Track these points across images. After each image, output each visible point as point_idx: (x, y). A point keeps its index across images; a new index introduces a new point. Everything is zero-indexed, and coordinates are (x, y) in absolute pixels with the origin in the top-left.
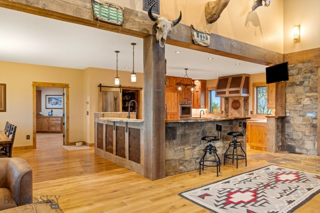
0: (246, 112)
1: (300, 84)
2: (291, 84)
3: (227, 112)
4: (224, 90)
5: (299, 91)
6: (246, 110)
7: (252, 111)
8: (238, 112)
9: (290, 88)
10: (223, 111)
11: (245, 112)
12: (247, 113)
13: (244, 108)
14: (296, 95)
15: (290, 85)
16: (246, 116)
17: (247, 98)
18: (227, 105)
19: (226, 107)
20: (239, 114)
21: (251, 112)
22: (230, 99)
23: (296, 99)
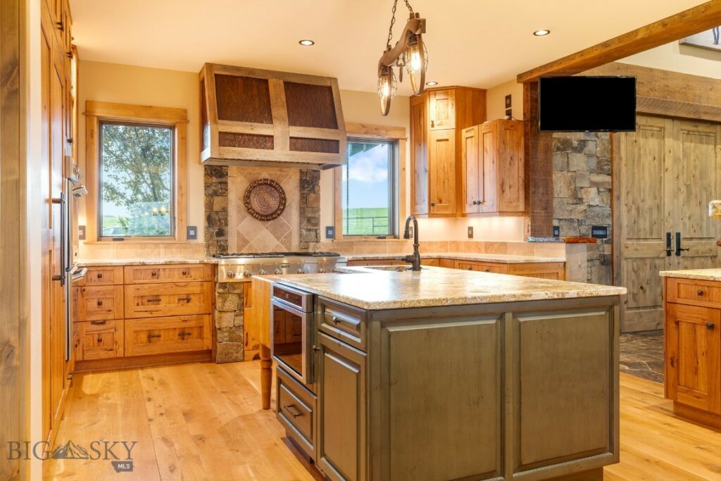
0: (310, 230)
1: (579, 149)
2: (562, 144)
3: (221, 233)
4: (261, 129)
5: (578, 166)
6: (309, 221)
7: (330, 224)
8: (274, 233)
9: (559, 156)
10: (194, 228)
11: (304, 232)
12: (313, 234)
13: (302, 212)
14: (572, 177)
15: (559, 145)
16: (312, 245)
17: (313, 177)
18: (217, 200)
19: (216, 208)
20: (278, 238)
21: (328, 228)
22: (233, 171)
23: (573, 187)
